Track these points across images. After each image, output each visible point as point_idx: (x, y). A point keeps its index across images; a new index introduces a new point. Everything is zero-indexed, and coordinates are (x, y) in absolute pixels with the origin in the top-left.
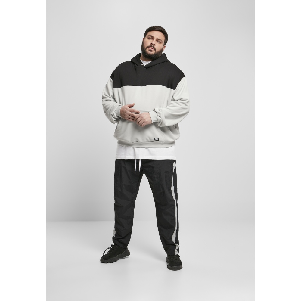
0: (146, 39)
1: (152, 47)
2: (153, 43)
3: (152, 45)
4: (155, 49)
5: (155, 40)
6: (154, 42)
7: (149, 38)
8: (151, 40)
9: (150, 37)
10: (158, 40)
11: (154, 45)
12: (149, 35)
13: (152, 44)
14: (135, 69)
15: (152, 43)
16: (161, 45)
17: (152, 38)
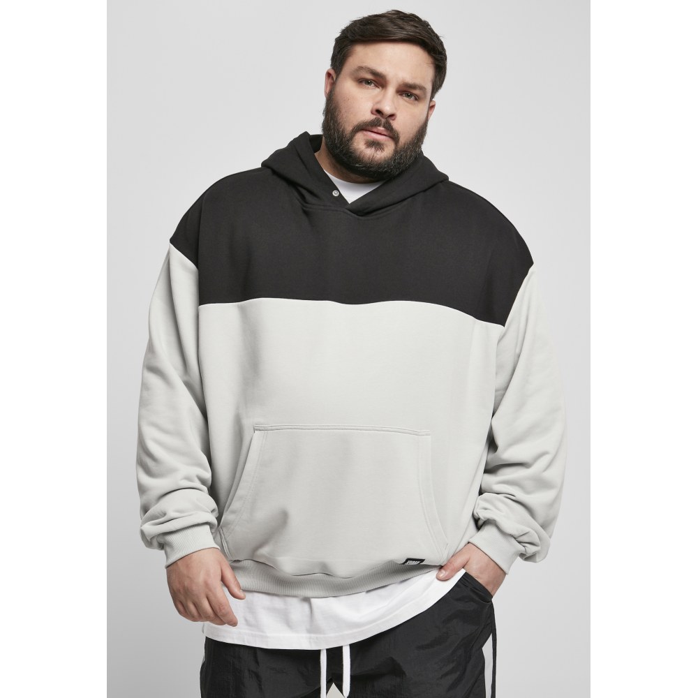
0: (348, 86)
1: (381, 129)
2: (387, 109)
3: (382, 120)
4: (394, 137)
5: (391, 90)
6: (389, 102)
7: (362, 81)
8: (373, 91)
9: (369, 76)
10: (406, 91)
11: (392, 116)
12: (361, 68)
13: (379, 112)
14: (306, 213)
15: (379, 107)
16: (420, 109)
17: (379, 81)
